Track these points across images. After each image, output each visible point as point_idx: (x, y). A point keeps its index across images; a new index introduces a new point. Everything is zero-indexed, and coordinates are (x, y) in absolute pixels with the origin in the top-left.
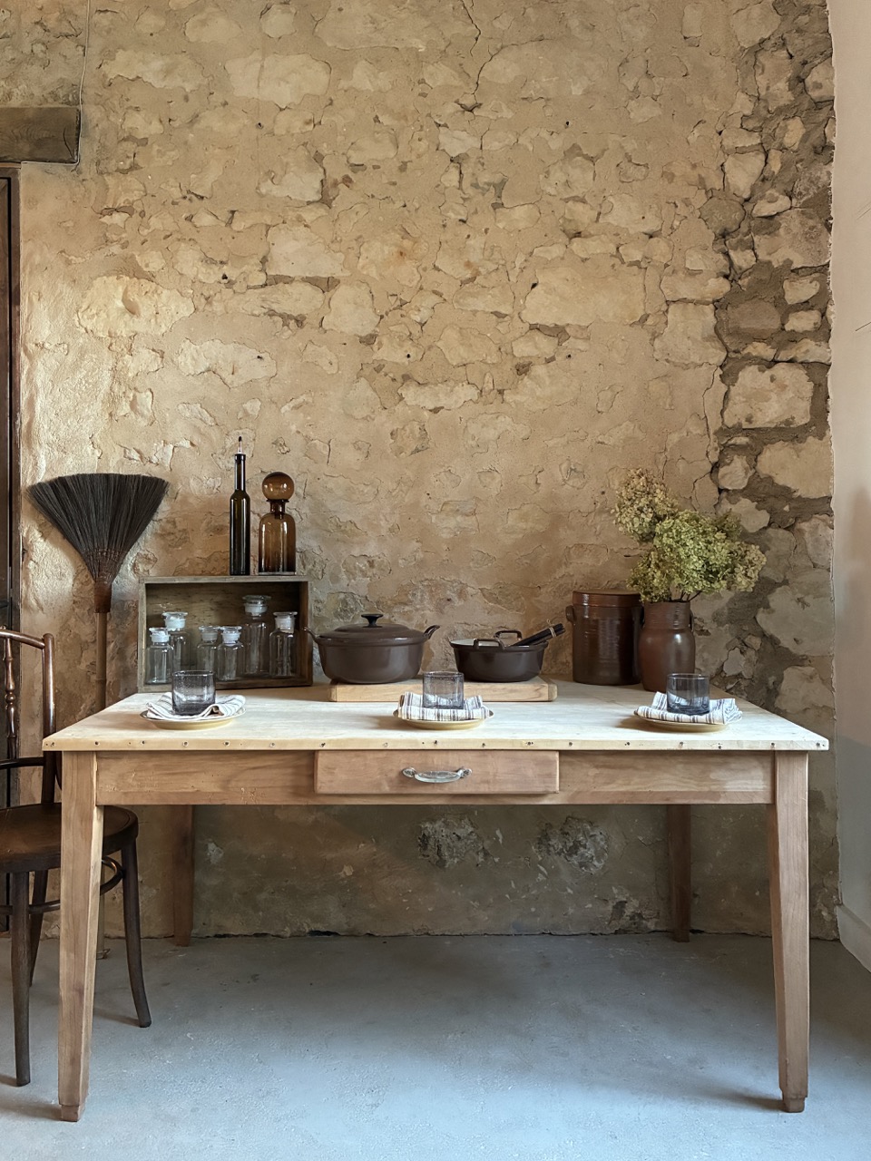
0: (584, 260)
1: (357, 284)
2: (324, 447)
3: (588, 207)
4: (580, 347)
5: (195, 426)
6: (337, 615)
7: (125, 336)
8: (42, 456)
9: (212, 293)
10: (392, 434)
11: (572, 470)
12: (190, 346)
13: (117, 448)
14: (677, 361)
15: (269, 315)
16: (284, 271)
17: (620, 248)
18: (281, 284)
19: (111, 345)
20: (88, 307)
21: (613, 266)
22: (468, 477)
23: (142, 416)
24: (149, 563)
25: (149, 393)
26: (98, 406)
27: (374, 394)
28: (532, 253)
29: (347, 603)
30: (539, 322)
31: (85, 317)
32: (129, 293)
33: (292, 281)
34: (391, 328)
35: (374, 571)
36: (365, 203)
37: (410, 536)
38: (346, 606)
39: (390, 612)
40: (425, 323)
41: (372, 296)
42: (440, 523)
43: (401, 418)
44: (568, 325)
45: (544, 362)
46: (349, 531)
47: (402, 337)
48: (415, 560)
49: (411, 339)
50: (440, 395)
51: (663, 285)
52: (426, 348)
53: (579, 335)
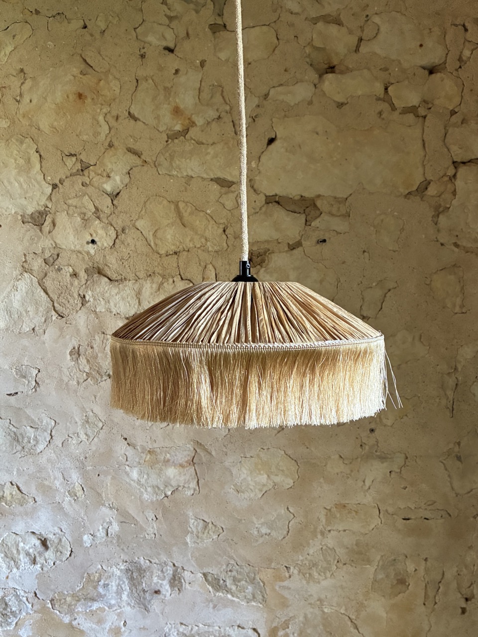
0: (340, 105)
1: (17, 140)
3: (344, 30)
4: (336, 228)
10: (71, 353)
14: (469, 245)
17: (389, 89)
21: (380, 113)
27: (43, 293)
28: (266, 96)
30: (278, 193)
34: (70, 202)
35: (48, 553)
36: (26, 22)
37: (99, 501)
38: (5, 609)
39: (71, 611)
40: (118, 194)
41: (40, 156)
42: (143, 481)
43: (83, 330)
44: (319, 196)
45: (286, 249)
46: (9, 498)
47: (85, 214)
48: (107, 535)
49: (98, 218)
50: (141, 298)
51: (449, 139)
52: (120, 231)
53: (334, 211)
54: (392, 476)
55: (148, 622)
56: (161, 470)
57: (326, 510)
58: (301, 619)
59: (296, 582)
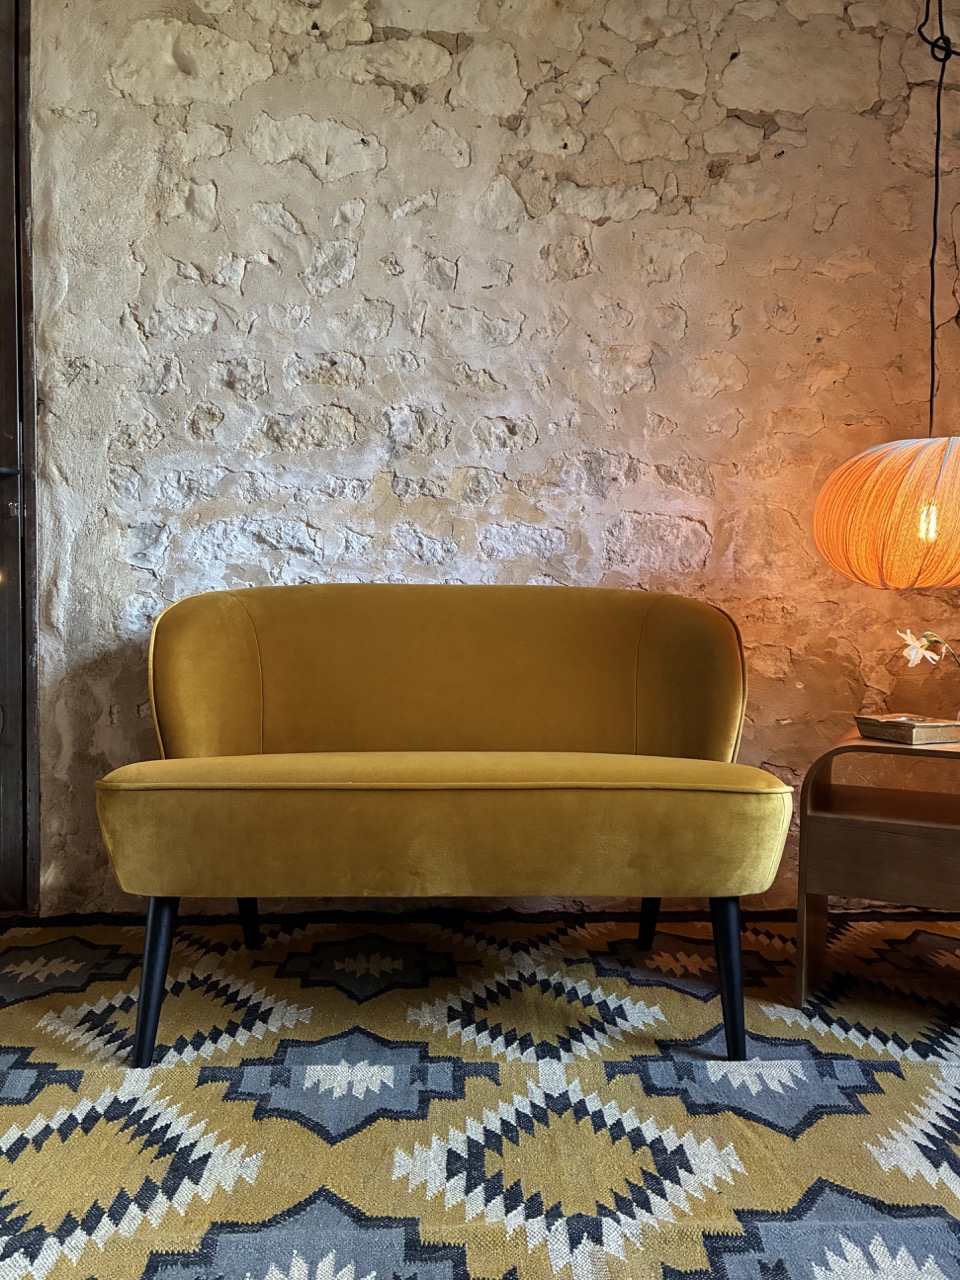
0: (801, 23)
1: (497, 45)
2: (453, 268)
4: (793, 142)
5: (275, 235)
6: (466, 497)
7: (175, 101)
8: (64, 269)
9: (298, 48)
10: (541, 252)
11: (779, 307)
12: (268, 123)
13: (168, 261)
14: (918, 166)
15: (379, 84)
16: (399, 21)
17: (849, 9)
18: (394, 40)
19: (157, 116)
20: (125, 62)
21: (840, 32)
22: (642, 313)
23: (202, 218)
24: (213, 420)
25: (211, 186)
26: (140, 201)
27: (516, 195)
28: (732, 10)
29: (479, 482)
30: (740, 108)
31: (121, 74)
32: (182, 43)
33: (408, 38)
34: (546, 108)
35: (516, 438)
37: (564, 392)
38: (477, 486)
39: (536, 495)
40: (587, 102)
41: (518, 61)
42: (604, 376)
43: (554, 231)
44: (777, 112)
45: (745, 161)
46: (482, 384)
47: (557, 120)
48: (570, 425)
49: (569, 125)
50: (607, 202)
51: (903, 62)
52: (589, 137)
53: (792, 128)
54: (836, 384)
55: (604, 509)
56: (621, 367)
57: (772, 414)
58: (745, 513)
59: (743, 478)
